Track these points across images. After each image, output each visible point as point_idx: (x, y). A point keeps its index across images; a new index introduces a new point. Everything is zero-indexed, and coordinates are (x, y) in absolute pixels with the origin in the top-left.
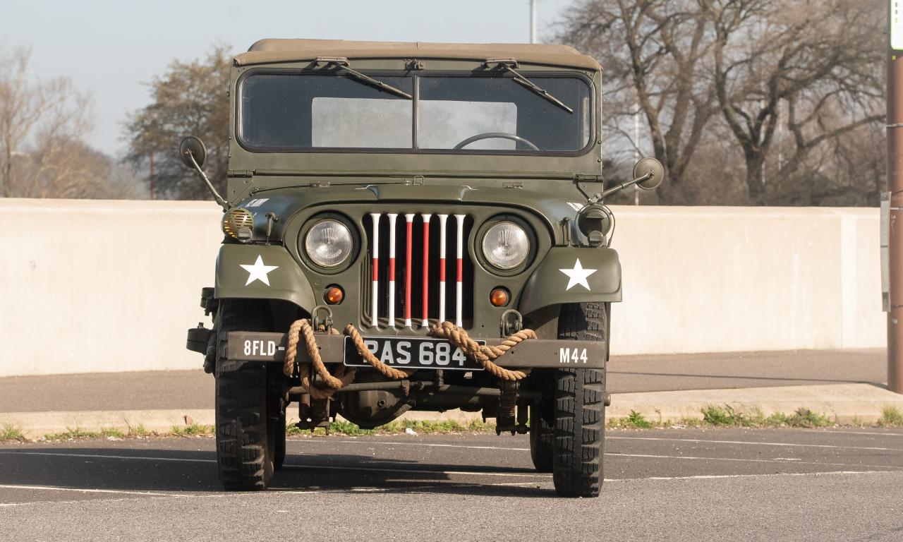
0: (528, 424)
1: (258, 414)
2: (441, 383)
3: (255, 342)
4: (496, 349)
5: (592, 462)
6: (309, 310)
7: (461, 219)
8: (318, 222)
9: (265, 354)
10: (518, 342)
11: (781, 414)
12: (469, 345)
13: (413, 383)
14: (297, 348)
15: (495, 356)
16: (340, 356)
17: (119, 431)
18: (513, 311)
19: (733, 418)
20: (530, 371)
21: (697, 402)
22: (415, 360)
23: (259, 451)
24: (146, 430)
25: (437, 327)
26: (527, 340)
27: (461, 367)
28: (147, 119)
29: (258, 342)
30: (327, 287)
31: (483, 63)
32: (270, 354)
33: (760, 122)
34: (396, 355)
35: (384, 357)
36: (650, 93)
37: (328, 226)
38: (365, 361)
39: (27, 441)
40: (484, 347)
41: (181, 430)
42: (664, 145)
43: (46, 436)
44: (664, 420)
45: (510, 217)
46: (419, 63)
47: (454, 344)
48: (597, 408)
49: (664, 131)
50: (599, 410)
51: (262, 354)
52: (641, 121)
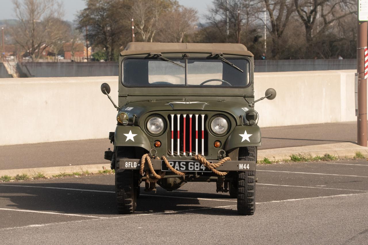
0: (228, 189)
1: (131, 188)
2: (196, 175)
3: (129, 163)
4: (216, 164)
5: (251, 203)
6: (148, 150)
7: (203, 116)
8: (151, 118)
9: (133, 167)
10: (224, 162)
11: (319, 156)
12: (207, 163)
13: (186, 175)
14: (144, 165)
15: (216, 167)
16: (160, 167)
17: (79, 173)
18: (222, 150)
19: (301, 158)
20: (228, 172)
21: (288, 153)
22: (187, 168)
23: (131, 200)
24: (89, 172)
25: (195, 156)
26: (227, 161)
27: (204, 171)
28: (84, 13)
29: (130, 163)
30: (155, 141)
31: (211, 54)
32: (134, 167)
33: (311, 14)
34: (180, 167)
35: (176, 168)
36: (270, 4)
37: (155, 119)
38: (169, 169)
39: (46, 178)
40: (212, 164)
41: (102, 172)
42: (276, 24)
43: (53, 176)
44: (276, 160)
45: (221, 115)
46: (187, 54)
47: (201, 163)
48: (252, 184)
49: (275, 18)
50: (254, 185)
51: (132, 167)
52: (267, 14)
